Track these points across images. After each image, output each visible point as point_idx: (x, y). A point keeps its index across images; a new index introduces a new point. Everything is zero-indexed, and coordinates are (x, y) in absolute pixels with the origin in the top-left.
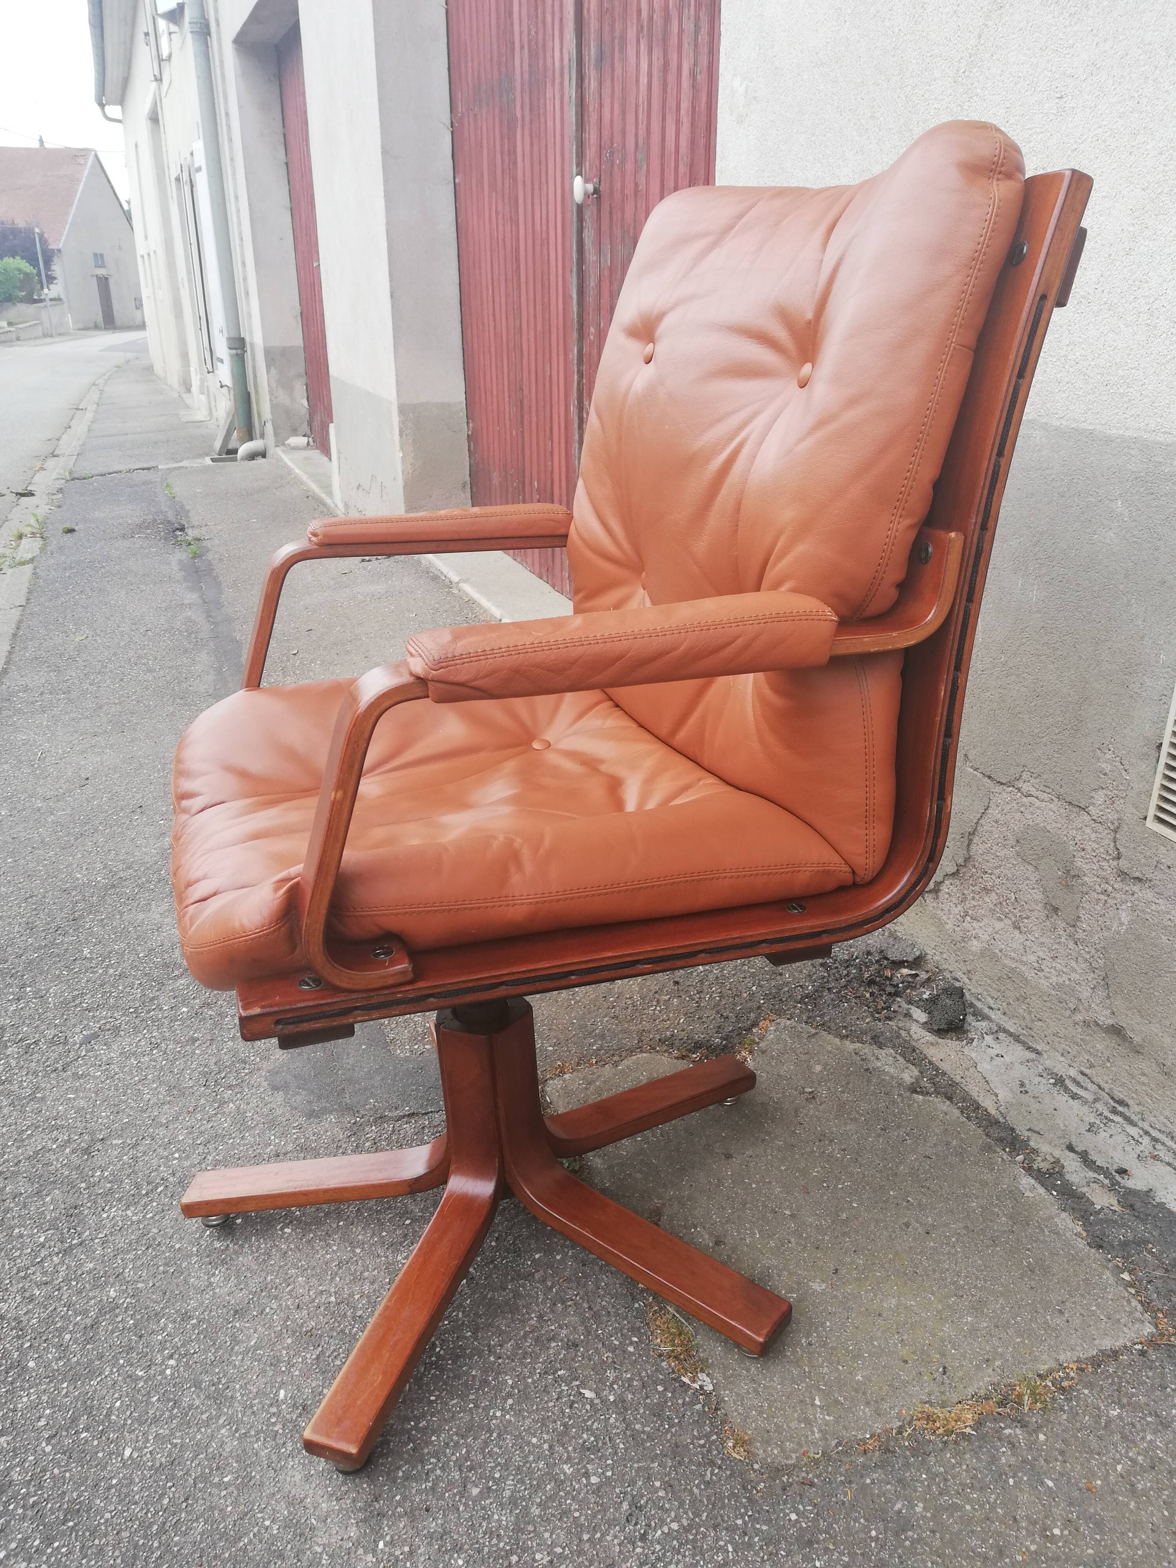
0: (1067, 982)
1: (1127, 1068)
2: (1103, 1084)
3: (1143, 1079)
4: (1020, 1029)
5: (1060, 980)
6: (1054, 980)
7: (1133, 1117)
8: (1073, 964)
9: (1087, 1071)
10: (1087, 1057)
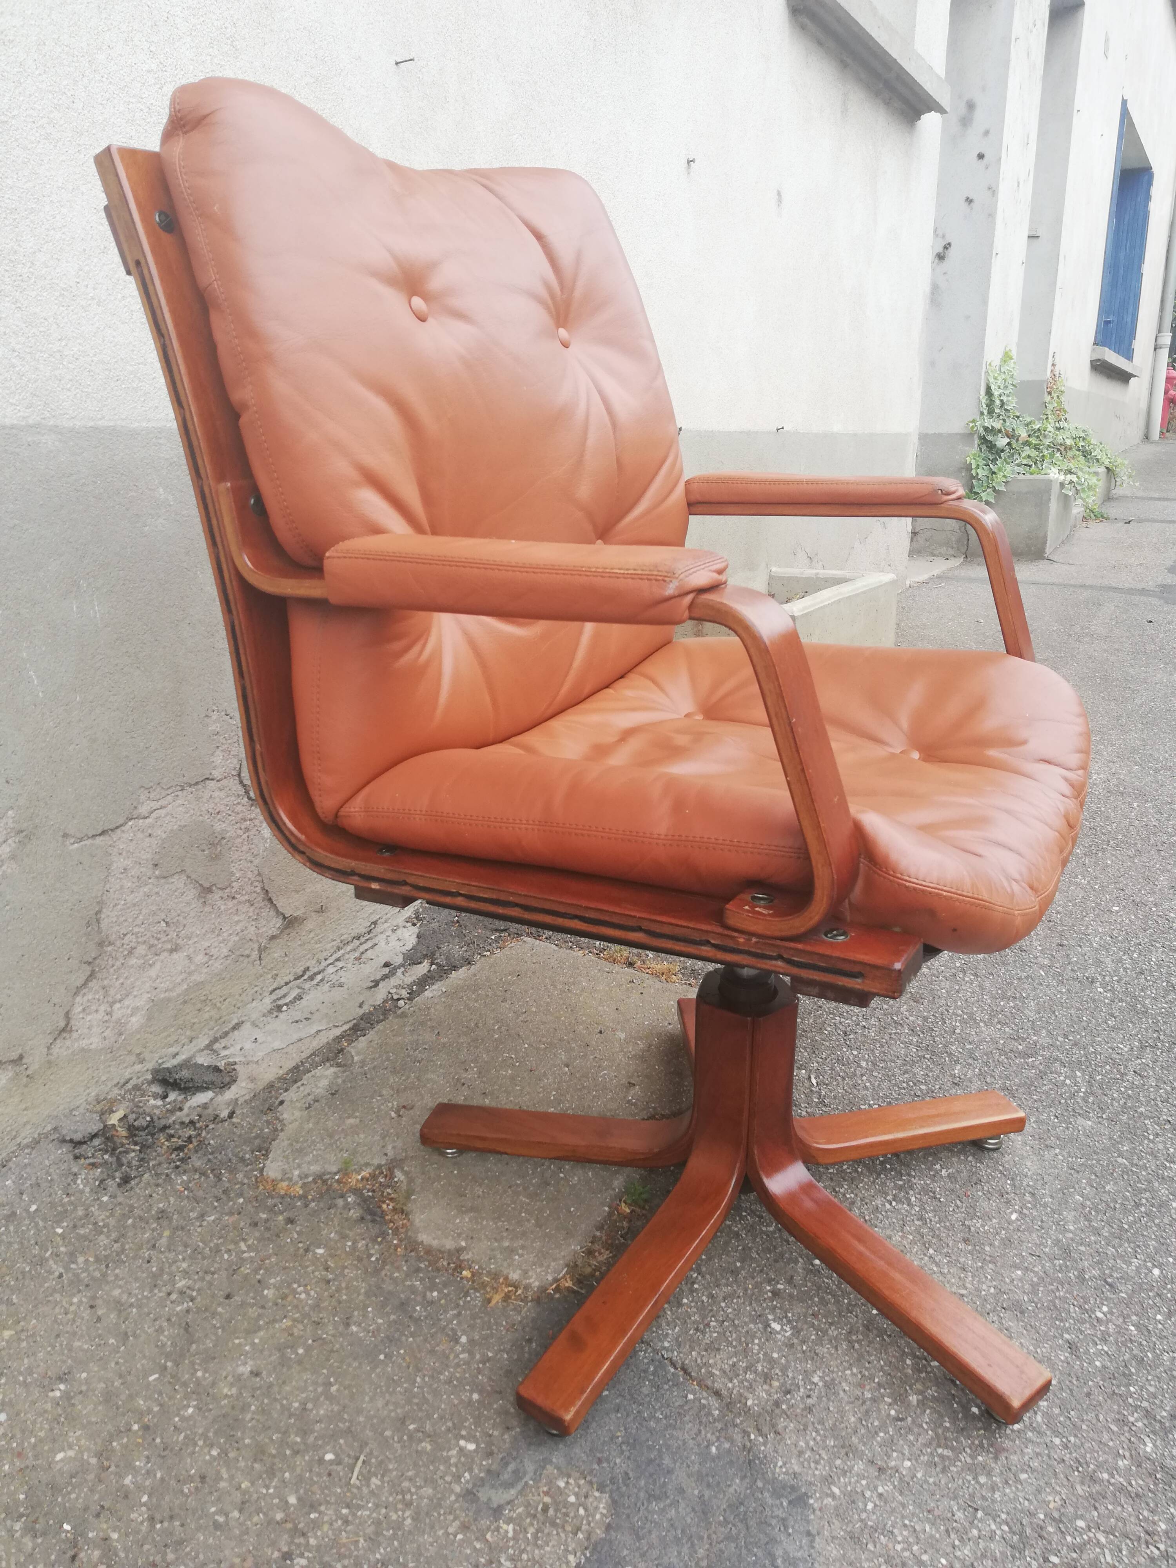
0: (237, 938)
1: (299, 943)
2: (287, 979)
3: (312, 935)
4: (211, 1033)
5: (230, 944)
6: (225, 951)
7: (316, 970)
8: (236, 918)
9: (275, 986)
10: (270, 976)
